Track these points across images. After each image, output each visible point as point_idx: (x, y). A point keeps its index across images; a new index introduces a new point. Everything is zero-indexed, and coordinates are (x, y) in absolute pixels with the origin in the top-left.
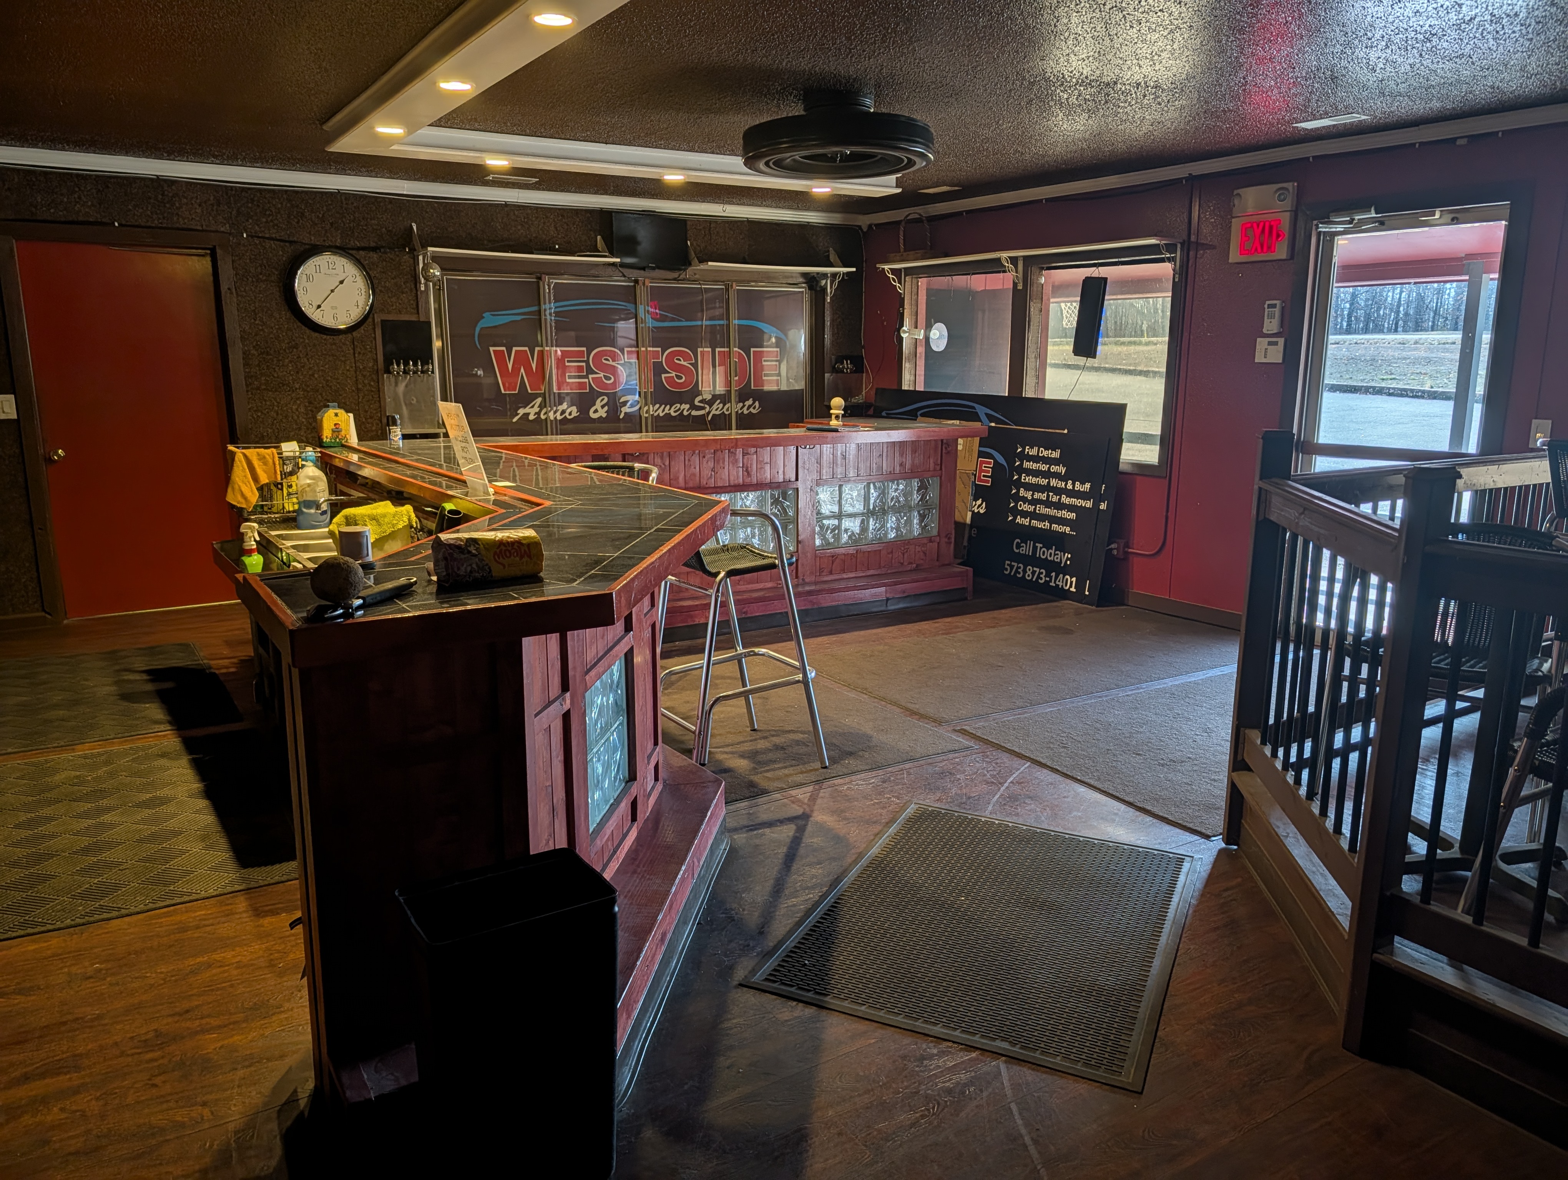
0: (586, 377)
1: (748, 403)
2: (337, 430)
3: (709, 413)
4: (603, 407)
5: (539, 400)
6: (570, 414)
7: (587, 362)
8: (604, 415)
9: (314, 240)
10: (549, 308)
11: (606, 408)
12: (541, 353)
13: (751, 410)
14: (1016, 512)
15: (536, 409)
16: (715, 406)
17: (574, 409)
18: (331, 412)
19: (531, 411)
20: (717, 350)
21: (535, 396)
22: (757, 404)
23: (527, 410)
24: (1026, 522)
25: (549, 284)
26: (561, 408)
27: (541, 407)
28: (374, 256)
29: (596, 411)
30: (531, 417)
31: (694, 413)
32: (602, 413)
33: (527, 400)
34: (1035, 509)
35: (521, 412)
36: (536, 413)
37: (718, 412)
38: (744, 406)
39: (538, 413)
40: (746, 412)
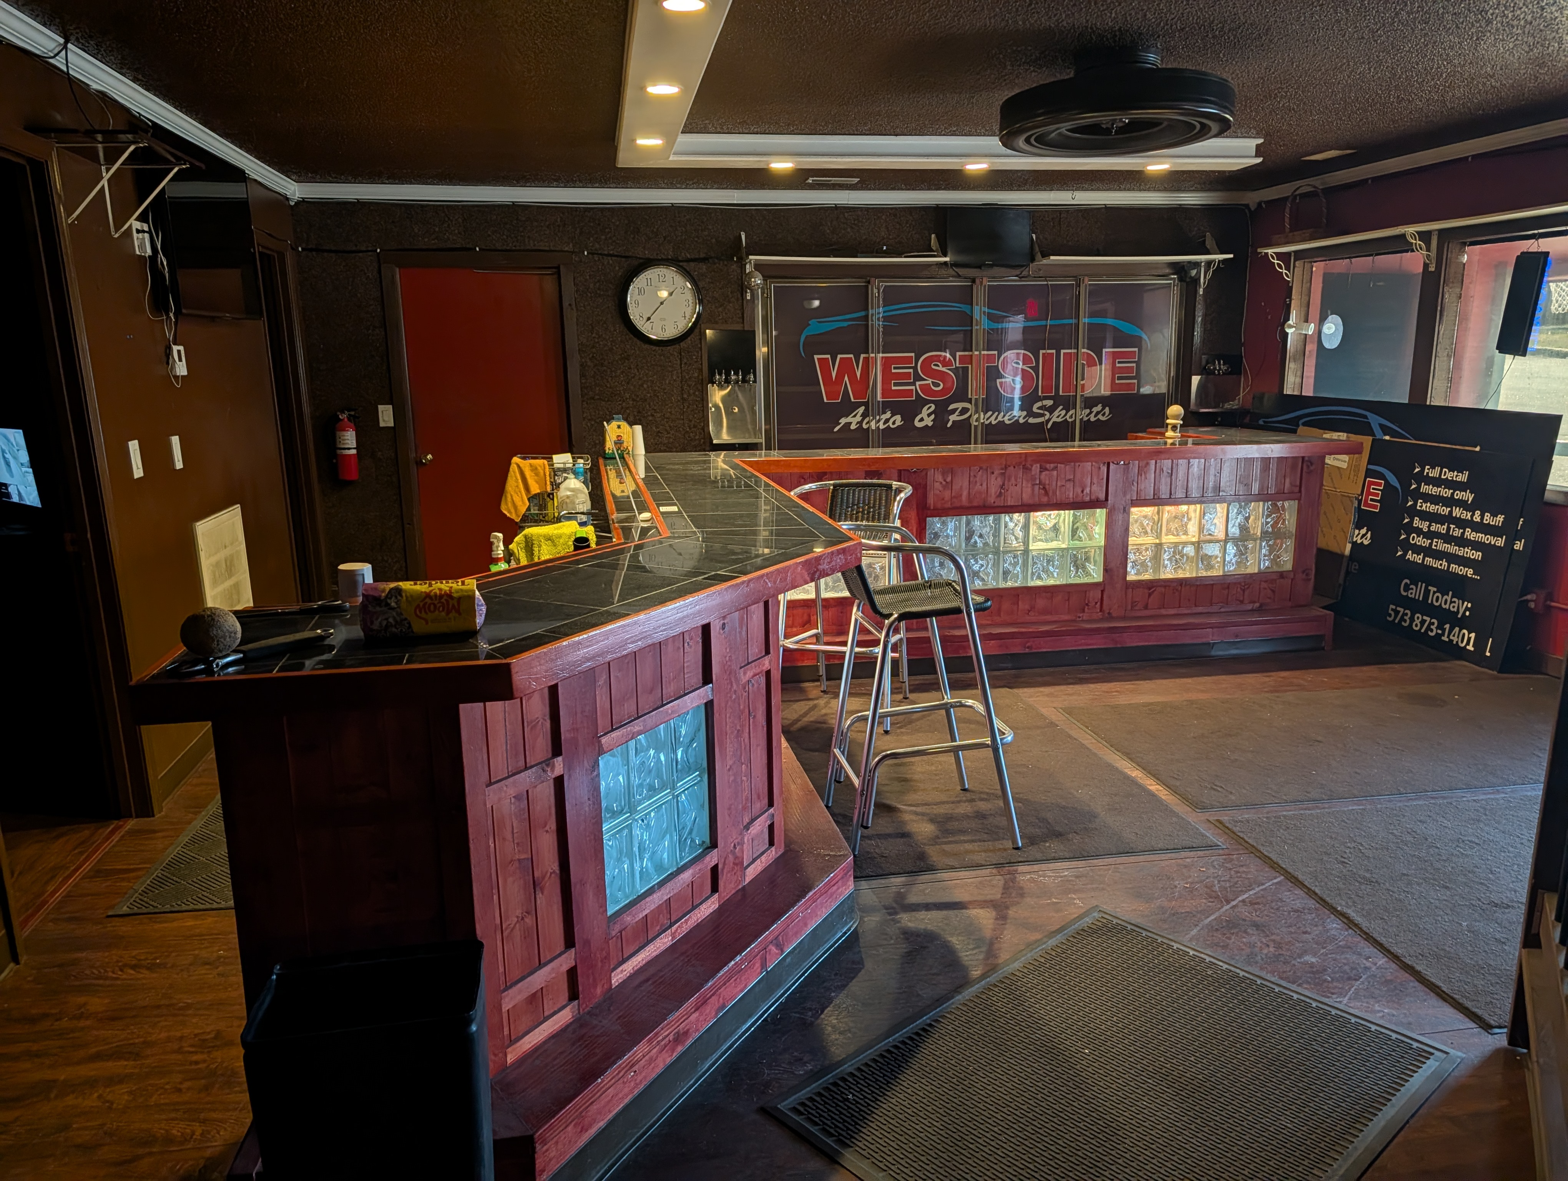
0: (914, 384)
1: (1095, 410)
2: (619, 442)
3: (1048, 421)
4: (929, 415)
5: (862, 409)
6: (894, 423)
7: (915, 368)
8: (930, 424)
9: (648, 254)
10: (878, 313)
11: (933, 417)
12: (866, 360)
13: (1100, 417)
14: (1407, 546)
15: (858, 418)
16: (1056, 413)
17: (898, 418)
18: (614, 424)
19: (853, 420)
20: (1063, 351)
21: (859, 405)
22: (1107, 410)
23: (849, 419)
24: (1418, 559)
25: (877, 289)
26: (884, 417)
27: (865, 415)
28: (703, 267)
29: (922, 420)
30: (853, 427)
31: (1032, 420)
32: (929, 422)
33: (848, 408)
34: (1431, 544)
35: (843, 421)
36: (858, 423)
37: (1059, 420)
38: (1091, 413)
39: (861, 423)
40: (1093, 419)
